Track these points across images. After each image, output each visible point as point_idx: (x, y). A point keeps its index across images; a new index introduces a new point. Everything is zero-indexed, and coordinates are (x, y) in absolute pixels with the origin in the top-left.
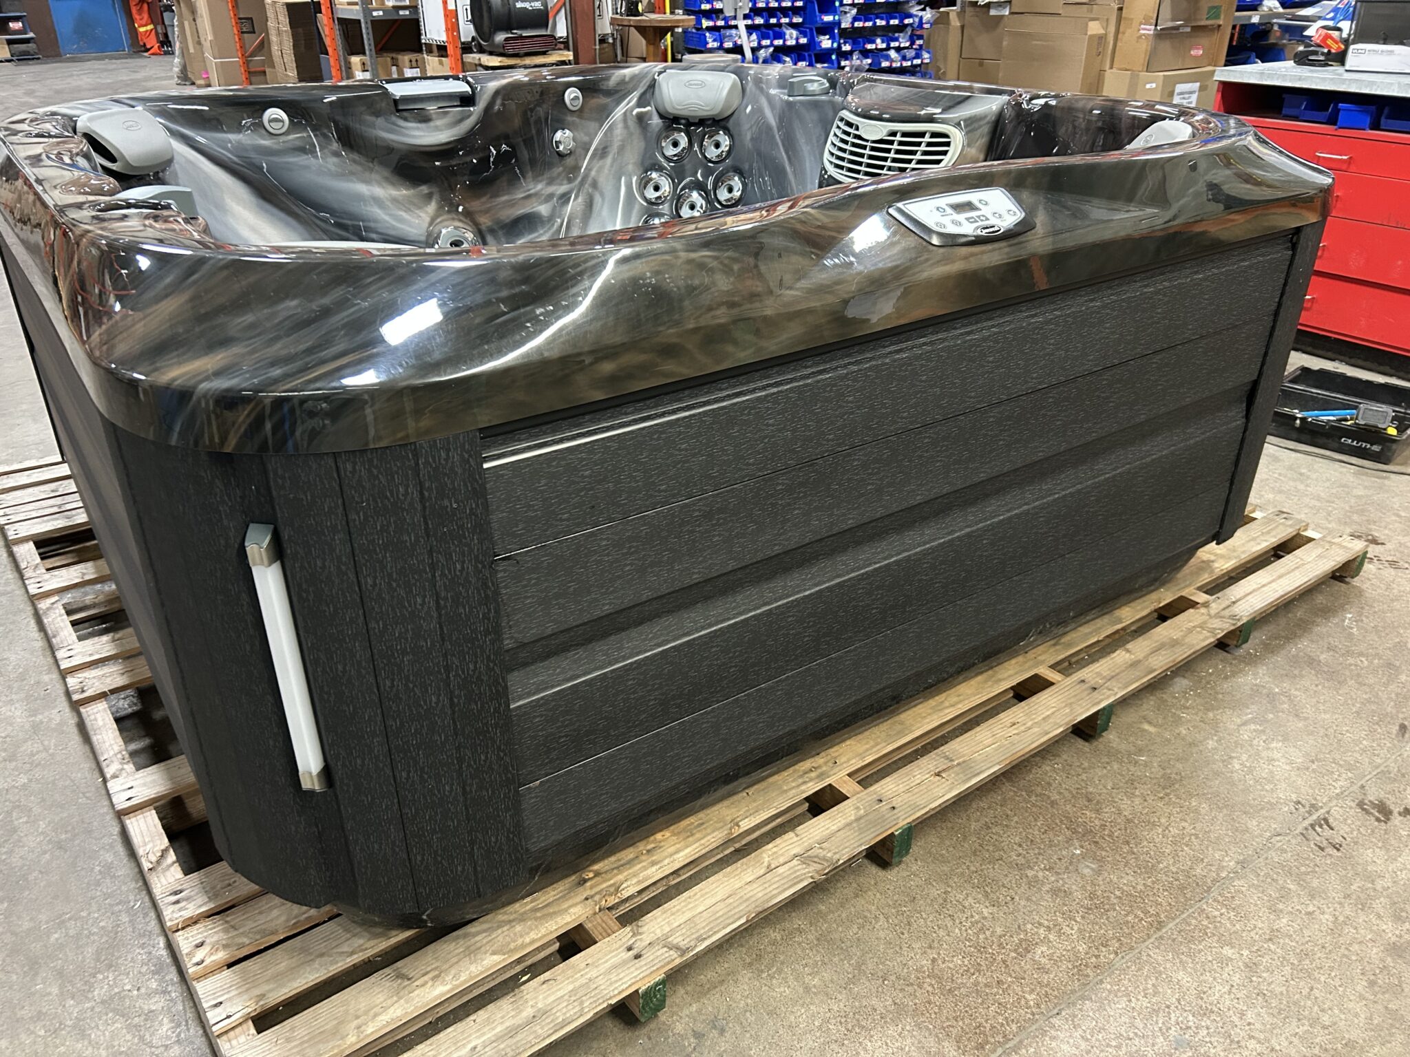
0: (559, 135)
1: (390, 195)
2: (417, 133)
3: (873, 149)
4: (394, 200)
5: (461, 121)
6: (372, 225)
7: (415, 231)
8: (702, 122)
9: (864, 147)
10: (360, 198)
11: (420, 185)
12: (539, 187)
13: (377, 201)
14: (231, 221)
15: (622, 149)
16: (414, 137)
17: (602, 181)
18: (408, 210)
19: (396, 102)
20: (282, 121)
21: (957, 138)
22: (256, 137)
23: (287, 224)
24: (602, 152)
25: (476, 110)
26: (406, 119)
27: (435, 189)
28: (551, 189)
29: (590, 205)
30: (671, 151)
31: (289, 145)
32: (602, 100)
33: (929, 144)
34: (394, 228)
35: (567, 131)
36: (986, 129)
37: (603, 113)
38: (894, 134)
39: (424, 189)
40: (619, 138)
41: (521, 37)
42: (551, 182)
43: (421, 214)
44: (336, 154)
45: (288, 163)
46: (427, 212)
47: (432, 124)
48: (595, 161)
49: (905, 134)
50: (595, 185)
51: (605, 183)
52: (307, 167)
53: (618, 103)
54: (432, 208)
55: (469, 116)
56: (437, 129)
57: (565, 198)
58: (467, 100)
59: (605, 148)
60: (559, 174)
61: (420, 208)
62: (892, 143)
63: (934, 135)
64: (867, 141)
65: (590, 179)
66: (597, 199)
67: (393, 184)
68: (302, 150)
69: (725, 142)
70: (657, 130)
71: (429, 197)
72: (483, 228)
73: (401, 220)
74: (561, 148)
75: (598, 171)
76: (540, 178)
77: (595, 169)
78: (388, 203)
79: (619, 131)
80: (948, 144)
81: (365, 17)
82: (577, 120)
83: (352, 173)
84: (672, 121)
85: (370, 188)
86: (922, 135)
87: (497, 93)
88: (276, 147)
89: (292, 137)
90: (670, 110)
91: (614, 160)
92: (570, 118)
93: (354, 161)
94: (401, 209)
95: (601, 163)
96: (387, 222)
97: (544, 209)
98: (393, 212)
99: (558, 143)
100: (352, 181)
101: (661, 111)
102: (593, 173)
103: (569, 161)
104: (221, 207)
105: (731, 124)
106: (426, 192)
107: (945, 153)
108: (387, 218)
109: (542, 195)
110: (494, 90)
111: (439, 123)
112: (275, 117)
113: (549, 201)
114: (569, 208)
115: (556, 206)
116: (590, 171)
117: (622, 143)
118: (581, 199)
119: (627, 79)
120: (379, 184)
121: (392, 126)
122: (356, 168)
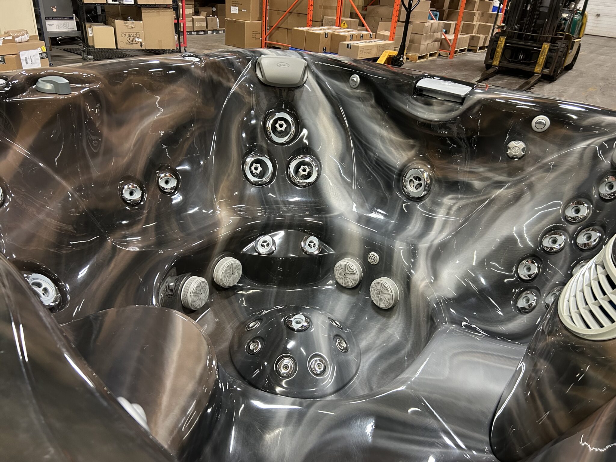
0: (512, 144)
1: (390, 137)
2: (420, 110)
4: (391, 141)
6: (374, 149)
10: (375, 133)
11: (410, 139)
12: (481, 169)
13: (382, 138)
15: (568, 172)
17: (538, 186)
18: (397, 149)
20: (357, 82)
22: (346, 87)
24: (548, 169)
25: (462, 108)
27: (418, 144)
28: (490, 175)
29: (517, 198)
31: (356, 94)
32: (570, 133)
34: (384, 155)
35: (523, 144)
37: (568, 142)
39: (412, 142)
40: (570, 163)
42: (492, 170)
43: (403, 154)
44: (372, 106)
45: (352, 103)
46: (407, 155)
47: (431, 107)
48: (540, 171)
50: (531, 186)
51: (542, 191)
52: (358, 108)
53: (585, 139)
54: (411, 153)
55: (456, 110)
56: (434, 111)
57: (499, 184)
58: (462, 100)
59: (555, 166)
60: (503, 168)
61: (404, 151)
65: (528, 181)
66: (527, 196)
67: (394, 132)
68: (358, 98)
70: (603, 170)
71: (412, 147)
73: (390, 152)
75: (539, 180)
76: (486, 165)
77: (536, 176)
78: (387, 141)
79: (572, 159)
82: (538, 139)
83: (376, 119)
85: (380, 129)
88: (351, 94)
89: (358, 91)
91: (557, 177)
92: (531, 135)
93: (378, 113)
94: (392, 147)
95: (544, 174)
96: (381, 150)
97: (477, 184)
98: (387, 146)
100: (373, 122)
102: (533, 179)
103: (513, 163)
104: (316, 113)
106: (412, 144)
108: (382, 148)
109: (482, 175)
110: (477, 100)
111: (436, 108)
112: (355, 79)
113: (484, 181)
114: (498, 192)
115: (488, 186)
116: (532, 176)
117: (570, 168)
118: (512, 191)
119: (603, 124)
120: (386, 129)
121: (405, 100)
122: (378, 117)
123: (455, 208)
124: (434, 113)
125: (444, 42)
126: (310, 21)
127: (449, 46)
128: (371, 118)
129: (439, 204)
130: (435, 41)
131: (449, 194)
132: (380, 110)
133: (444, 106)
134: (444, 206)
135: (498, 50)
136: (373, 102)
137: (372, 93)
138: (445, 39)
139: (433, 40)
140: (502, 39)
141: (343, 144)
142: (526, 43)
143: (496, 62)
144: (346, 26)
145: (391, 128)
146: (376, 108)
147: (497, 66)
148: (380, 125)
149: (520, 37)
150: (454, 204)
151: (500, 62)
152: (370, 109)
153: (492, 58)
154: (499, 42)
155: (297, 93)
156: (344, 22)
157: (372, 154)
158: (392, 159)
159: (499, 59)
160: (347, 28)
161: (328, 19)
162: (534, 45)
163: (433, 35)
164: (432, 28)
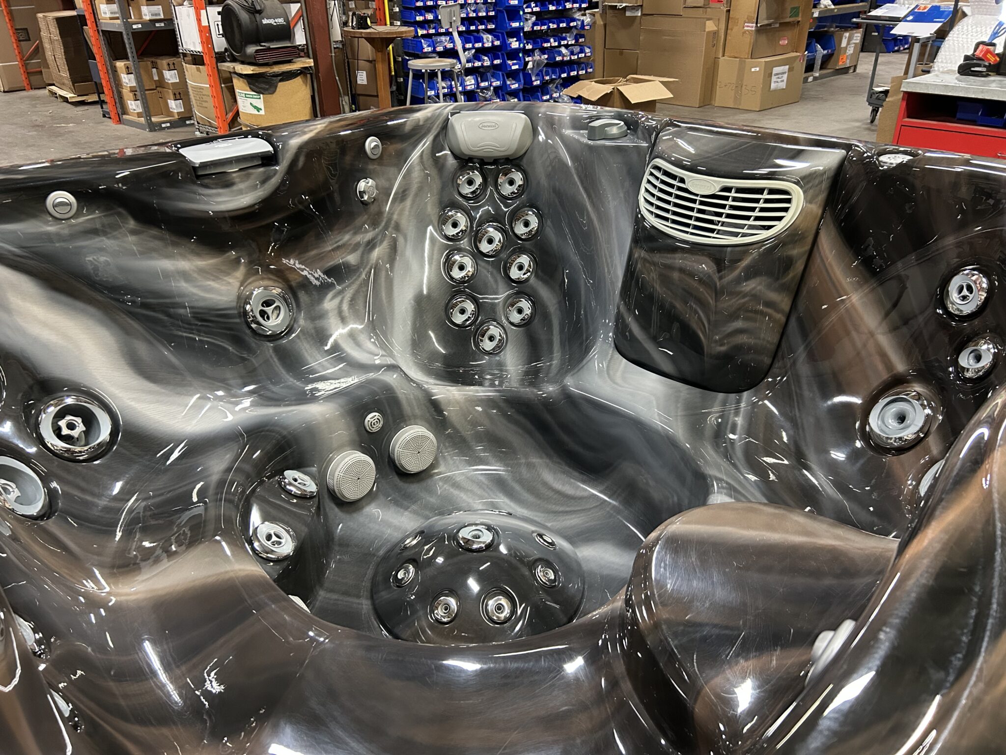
0: (362, 185)
1: (197, 266)
3: (702, 203)
4: (201, 271)
5: (263, 182)
6: (177, 300)
7: (225, 299)
8: (496, 161)
9: (694, 201)
10: (167, 275)
11: (226, 252)
12: (347, 237)
13: (185, 275)
14: (20, 321)
15: (420, 189)
16: (218, 203)
17: (404, 223)
18: (216, 278)
19: (194, 168)
20: (70, 204)
21: (798, 195)
22: (41, 224)
24: (402, 195)
25: (280, 168)
26: (206, 186)
27: (242, 253)
28: (358, 238)
29: (394, 248)
30: (467, 190)
31: (80, 228)
32: (399, 146)
33: (767, 201)
34: (205, 299)
35: (371, 181)
36: (825, 185)
37: (402, 157)
38: (728, 189)
39: (231, 254)
40: (417, 180)
41: (269, 49)
42: (358, 230)
43: (231, 281)
44: (133, 232)
46: (237, 278)
47: (235, 188)
48: (397, 204)
49: (739, 190)
50: (397, 228)
51: (409, 225)
53: (415, 146)
54: (240, 272)
55: (275, 174)
56: (241, 192)
57: (371, 245)
58: (268, 160)
59: (404, 191)
60: (365, 223)
61: (228, 274)
62: (726, 198)
63: (772, 191)
64: (697, 195)
65: (393, 222)
66: (401, 240)
67: (198, 255)
68: (94, 232)
69: (518, 177)
70: (452, 170)
71: (237, 261)
72: (293, 284)
74: (366, 198)
75: (400, 214)
76: (348, 228)
77: (396, 213)
78: (195, 275)
79: (416, 174)
80: (789, 201)
81: (126, 29)
82: (378, 168)
83: (154, 250)
84: (465, 161)
85: (176, 262)
86: (760, 191)
89: (82, 219)
90: (467, 152)
91: (414, 201)
92: (371, 167)
93: (155, 237)
94: (209, 279)
95: (401, 206)
97: (352, 259)
98: (200, 283)
99: (362, 193)
100: (152, 258)
101: (457, 152)
102: (395, 217)
103: (373, 209)
105: (524, 162)
106: (234, 257)
107: (786, 210)
108: (194, 290)
109: (351, 244)
110: (297, 147)
111: (241, 186)
112: (60, 200)
113: (357, 250)
114: (376, 253)
115: (363, 254)
116: (392, 214)
117: (419, 185)
118: (385, 244)
119: (421, 123)
120: (183, 256)
121: (192, 195)
122: (157, 244)
123: (345, 307)
124: (242, 194)
128: (146, 253)
129: (322, 316)
131: (327, 294)
132: (154, 232)
133: (253, 177)
134: (330, 314)
136: (132, 224)
137: (120, 210)
146: (143, 232)
150: (341, 302)
152: (131, 239)
157: (181, 311)
158: (219, 298)
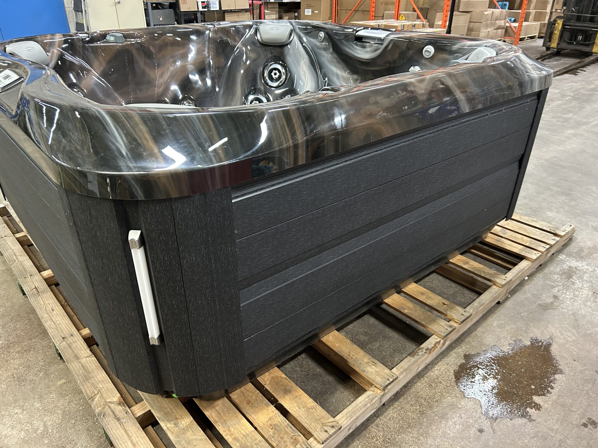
1: (342, 75)
2: (359, 52)
10: (333, 73)
11: (354, 74)
13: (337, 76)
22: (315, 41)
23: (314, 75)
25: (382, 47)
27: (359, 78)
31: (322, 46)
35: (419, 68)
37: (445, 63)
39: (356, 77)
44: (332, 54)
45: (321, 53)
47: (366, 49)
52: (324, 56)
55: (380, 49)
56: (367, 52)
67: (345, 70)
78: (341, 78)
83: (333, 62)
87: (392, 40)
88: (320, 46)
89: (323, 43)
92: (423, 61)
93: (335, 57)
98: (341, 82)
100: (332, 65)
104: (299, 63)
106: (356, 78)
111: (368, 49)
112: (321, 35)
119: (465, 47)
120: (340, 69)
121: (350, 46)
122: (335, 60)
125: (509, 29)
126: (372, 16)
127: (515, 33)
128: (331, 62)
130: (498, 28)
132: (335, 55)
133: (373, 47)
135: (556, 32)
136: (331, 50)
137: (331, 44)
138: (510, 27)
139: (495, 28)
140: (559, 22)
141: (315, 84)
142: (584, 25)
143: (554, 45)
144: (404, 18)
145: (343, 68)
147: (555, 48)
148: (336, 67)
149: (579, 19)
151: (558, 44)
152: (330, 55)
153: (550, 41)
154: (556, 25)
155: (286, 49)
156: (402, 15)
159: (557, 41)
160: (405, 20)
161: (389, 14)
162: (592, 26)
163: (495, 23)
164: (493, 17)
